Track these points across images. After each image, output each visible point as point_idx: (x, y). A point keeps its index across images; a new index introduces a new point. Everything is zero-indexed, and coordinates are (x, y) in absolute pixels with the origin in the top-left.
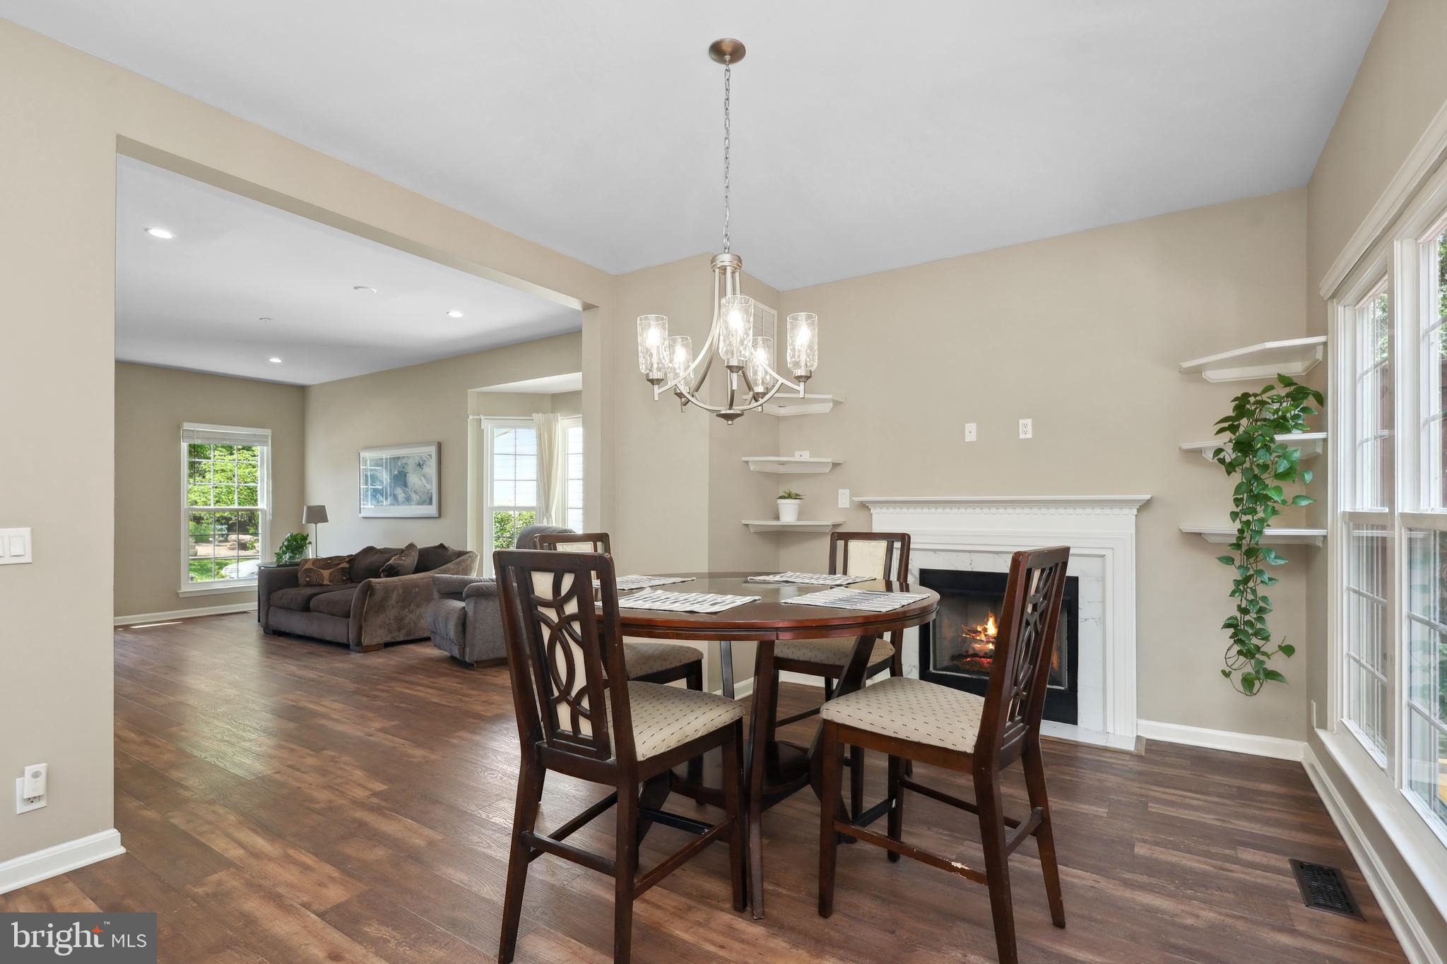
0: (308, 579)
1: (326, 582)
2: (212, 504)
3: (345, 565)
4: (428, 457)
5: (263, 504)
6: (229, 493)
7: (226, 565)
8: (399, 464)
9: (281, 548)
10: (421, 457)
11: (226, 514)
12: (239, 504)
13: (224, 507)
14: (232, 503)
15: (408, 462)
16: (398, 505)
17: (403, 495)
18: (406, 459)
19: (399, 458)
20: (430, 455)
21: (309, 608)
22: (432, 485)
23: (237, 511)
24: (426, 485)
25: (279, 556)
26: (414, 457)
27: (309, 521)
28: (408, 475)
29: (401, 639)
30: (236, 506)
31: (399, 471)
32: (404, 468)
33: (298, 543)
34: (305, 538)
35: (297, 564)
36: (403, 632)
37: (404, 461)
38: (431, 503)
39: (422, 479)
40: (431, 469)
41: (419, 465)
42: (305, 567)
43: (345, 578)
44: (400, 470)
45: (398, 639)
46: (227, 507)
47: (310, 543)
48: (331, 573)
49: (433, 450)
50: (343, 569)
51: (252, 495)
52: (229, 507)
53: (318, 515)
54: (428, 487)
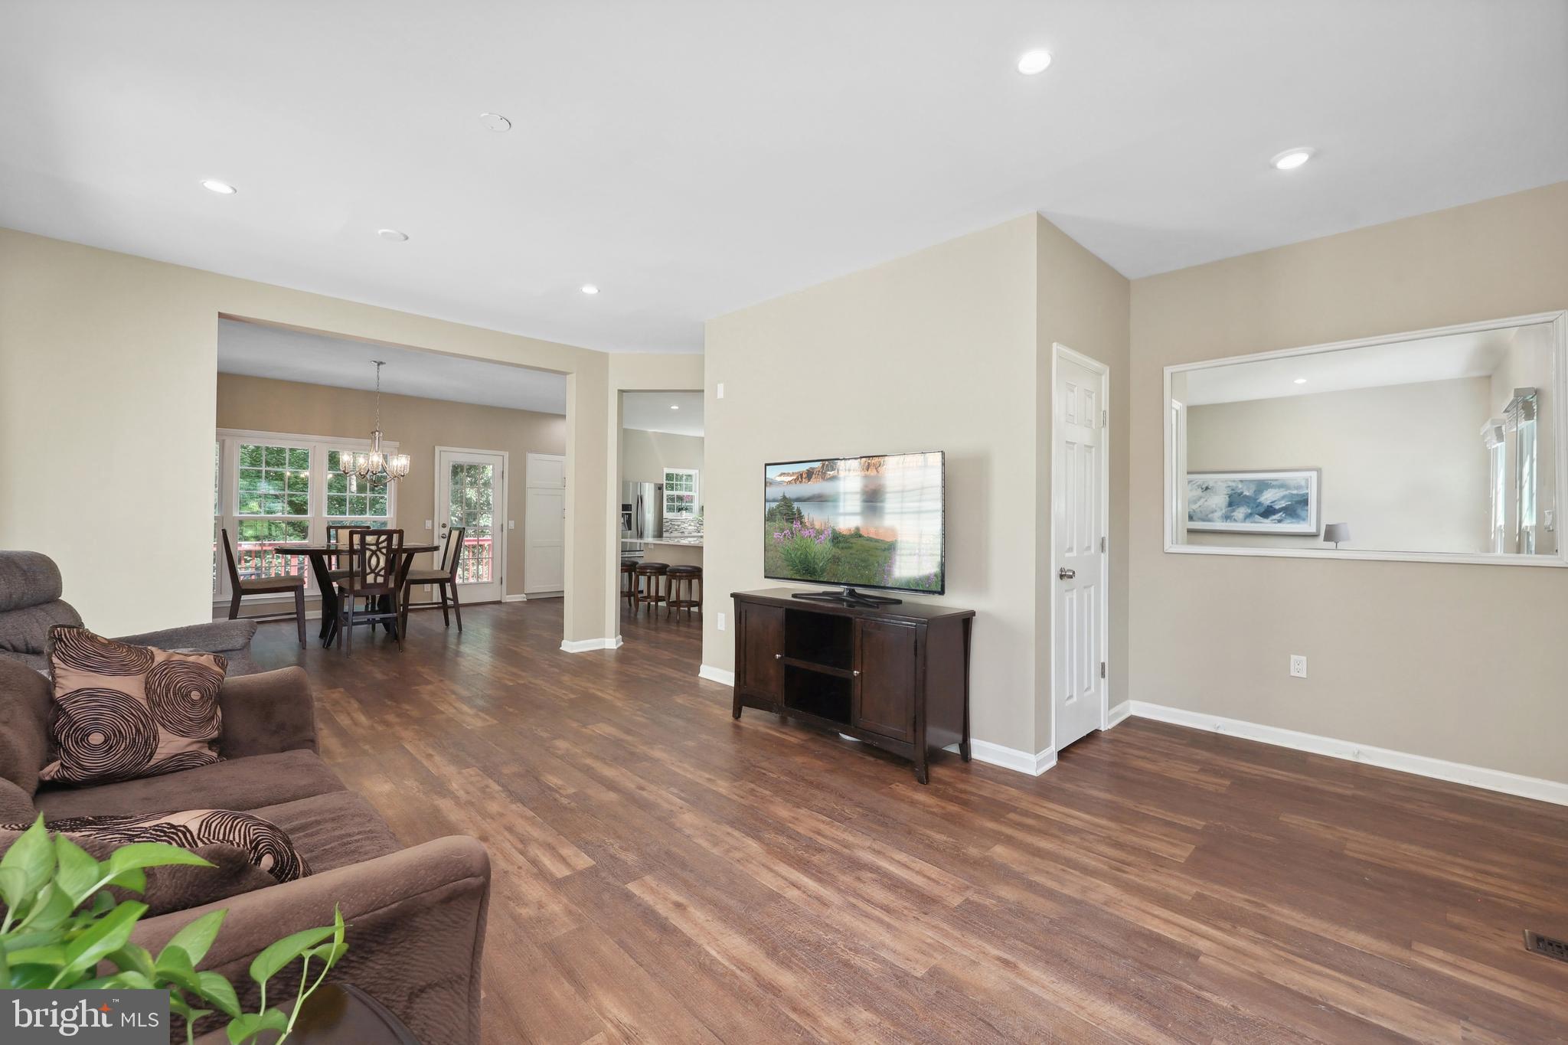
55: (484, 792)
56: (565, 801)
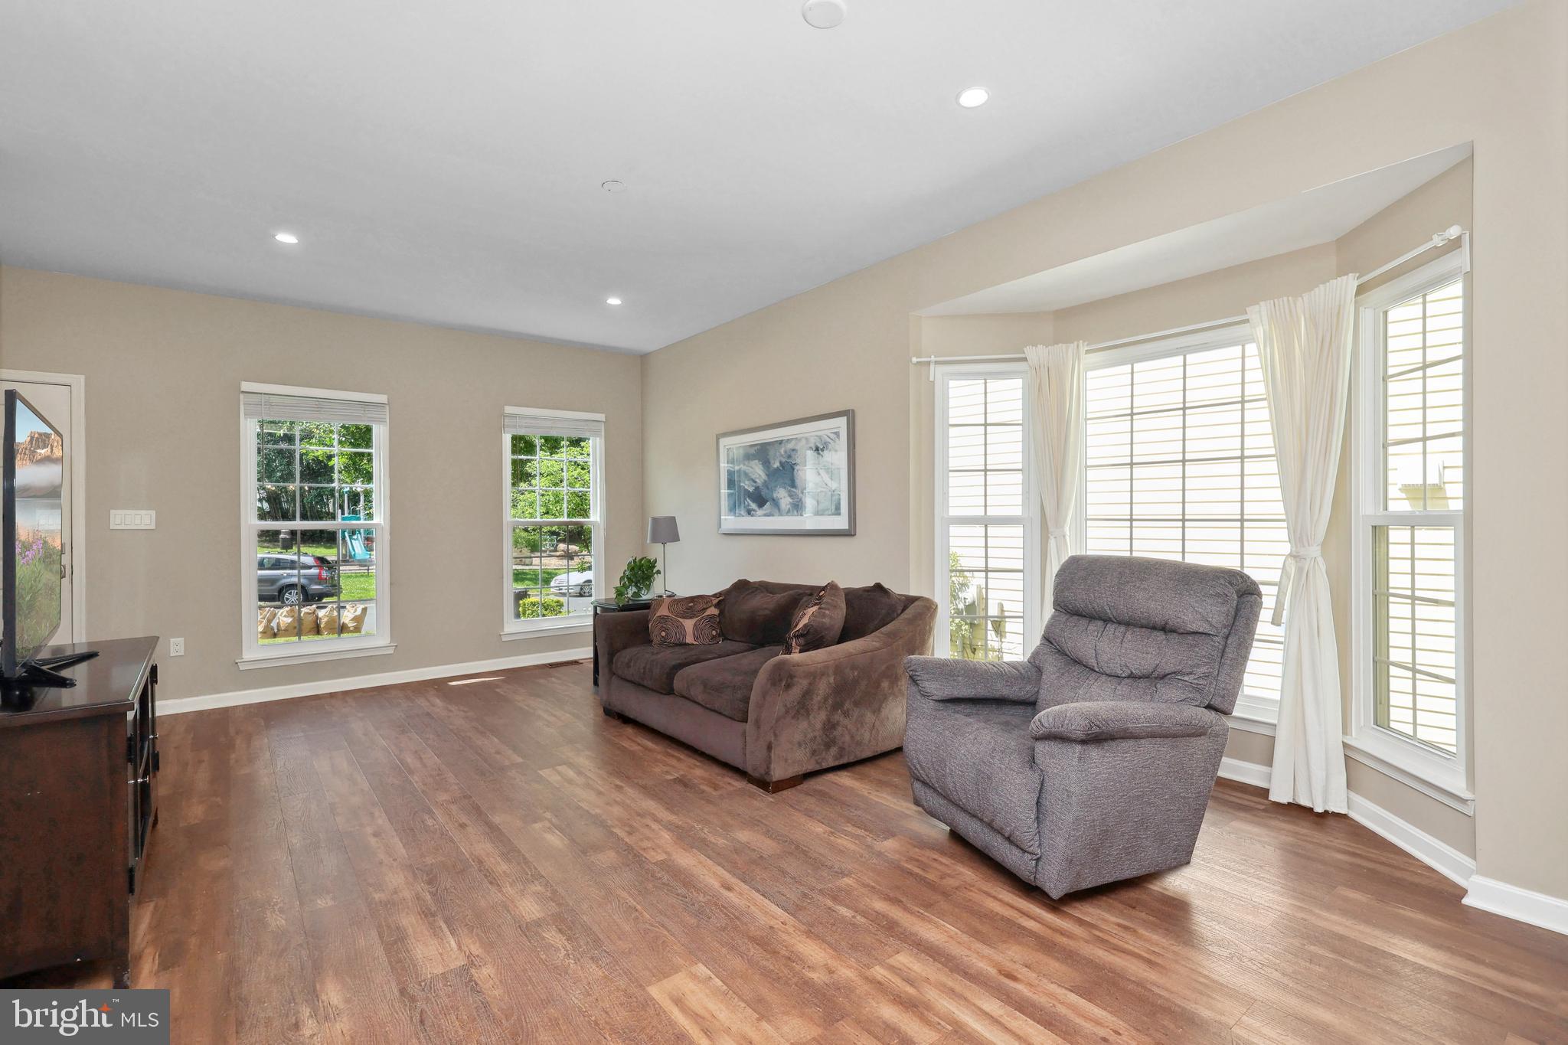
0: (663, 634)
1: (690, 639)
2: (538, 516)
3: (714, 611)
4: (832, 436)
5: (596, 517)
6: (558, 502)
7: (556, 575)
8: (782, 451)
9: (622, 579)
10: (820, 437)
11: (554, 528)
12: (569, 516)
13: (551, 519)
14: (561, 514)
15: (798, 448)
16: (781, 515)
17: (789, 500)
18: (793, 442)
19: (781, 442)
20: (837, 434)
21: (673, 690)
22: (840, 483)
23: (567, 524)
24: (829, 482)
25: (620, 593)
26: (806, 439)
27: (654, 540)
28: (796, 468)
29: (831, 763)
30: (565, 519)
31: (781, 462)
32: (789, 457)
33: (642, 572)
34: (651, 565)
35: (646, 606)
36: (834, 750)
37: (790, 446)
38: (837, 511)
39: (822, 472)
40: (838, 457)
41: (817, 449)
42: (658, 614)
43: (714, 633)
44: (783, 460)
45: (825, 765)
46: (555, 520)
47: (658, 572)
48: (695, 625)
49: (842, 422)
50: (711, 617)
51: (581, 506)
52: (558, 520)
53: (667, 531)
54: (834, 485)
55: (631, 826)
56: (548, 815)
